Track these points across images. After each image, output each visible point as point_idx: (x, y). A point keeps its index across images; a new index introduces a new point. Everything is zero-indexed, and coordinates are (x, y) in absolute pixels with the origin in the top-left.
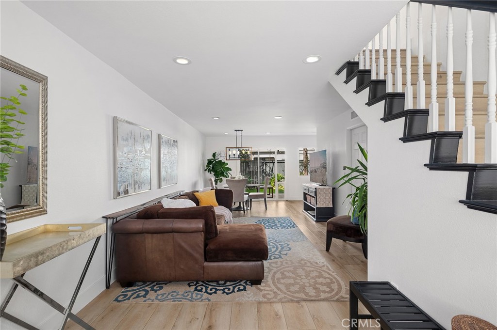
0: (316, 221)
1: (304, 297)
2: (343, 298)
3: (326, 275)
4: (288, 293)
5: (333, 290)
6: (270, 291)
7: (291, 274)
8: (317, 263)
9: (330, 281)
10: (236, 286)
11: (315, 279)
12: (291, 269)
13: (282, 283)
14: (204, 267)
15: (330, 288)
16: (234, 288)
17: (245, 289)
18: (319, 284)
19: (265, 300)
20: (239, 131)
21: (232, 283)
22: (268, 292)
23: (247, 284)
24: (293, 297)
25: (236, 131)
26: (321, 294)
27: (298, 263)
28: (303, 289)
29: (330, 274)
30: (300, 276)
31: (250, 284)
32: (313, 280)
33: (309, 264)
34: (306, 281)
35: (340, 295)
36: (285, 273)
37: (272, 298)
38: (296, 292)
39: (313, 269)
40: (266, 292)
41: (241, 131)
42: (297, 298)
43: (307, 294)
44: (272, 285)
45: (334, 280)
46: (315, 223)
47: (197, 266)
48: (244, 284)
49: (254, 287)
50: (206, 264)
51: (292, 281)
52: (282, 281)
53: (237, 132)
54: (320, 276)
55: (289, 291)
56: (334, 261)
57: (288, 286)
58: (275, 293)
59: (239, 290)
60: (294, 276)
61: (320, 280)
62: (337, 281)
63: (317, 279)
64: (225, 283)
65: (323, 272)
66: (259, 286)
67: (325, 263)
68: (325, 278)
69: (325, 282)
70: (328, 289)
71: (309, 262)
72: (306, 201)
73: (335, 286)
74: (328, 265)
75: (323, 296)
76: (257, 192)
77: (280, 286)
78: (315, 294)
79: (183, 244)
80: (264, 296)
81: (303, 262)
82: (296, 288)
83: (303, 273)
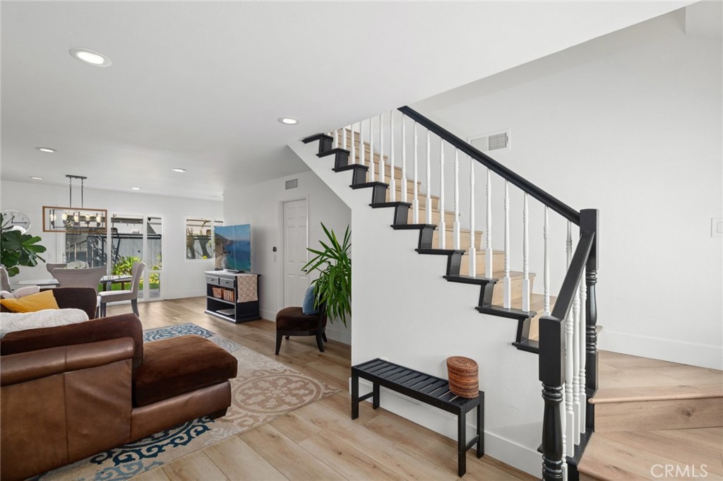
0: (236, 323)
1: (289, 407)
2: (326, 394)
3: (296, 379)
4: (268, 410)
5: (313, 391)
6: (245, 416)
7: (253, 391)
8: (275, 370)
9: (303, 384)
10: (189, 430)
11: (286, 387)
12: (250, 385)
13: (252, 404)
14: (132, 419)
15: (308, 389)
16: (188, 433)
17: (206, 429)
18: (294, 389)
19: (246, 428)
20: (77, 177)
21: (177, 430)
22: (242, 420)
23: (204, 422)
24: (276, 412)
25: (70, 176)
26: (304, 398)
27: (253, 376)
28: (281, 401)
29: (298, 377)
30: (267, 389)
31: (208, 420)
32: (286, 389)
33: (267, 374)
34: (278, 392)
35: (322, 392)
36: (245, 392)
37: (253, 424)
38: (276, 407)
39: (275, 378)
40: (239, 420)
41: (82, 178)
42: (281, 411)
43: (289, 404)
44: (241, 410)
45: (306, 381)
46: (234, 325)
47: (118, 420)
48: (200, 423)
49: (218, 422)
50: (136, 412)
51: (261, 398)
52: (251, 401)
53: (72, 179)
54: (290, 382)
55: (267, 408)
56: (291, 362)
57: (261, 404)
58: (251, 417)
59: (198, 433)
60: (260, 391)
61: (292, 386)
62: (310, 381)
63: (289, 386)
64: (166, 434)
65: (290, 377)
66: (223, 417)
67: (285, 367)
68: (297, 382)
69: (299, 386)
70: (307, 392)
71: (266, 371)
72: (213, 296)
73: (311, 386)
74: (289, 368)
75: (307, 399)
76: (123, 289)
77: (250, 407)
78: (298, 401)
79: (89, 389)
80: (241, 425)
81: (258, 374)
82: (272, 403)
83: (267, 385)
